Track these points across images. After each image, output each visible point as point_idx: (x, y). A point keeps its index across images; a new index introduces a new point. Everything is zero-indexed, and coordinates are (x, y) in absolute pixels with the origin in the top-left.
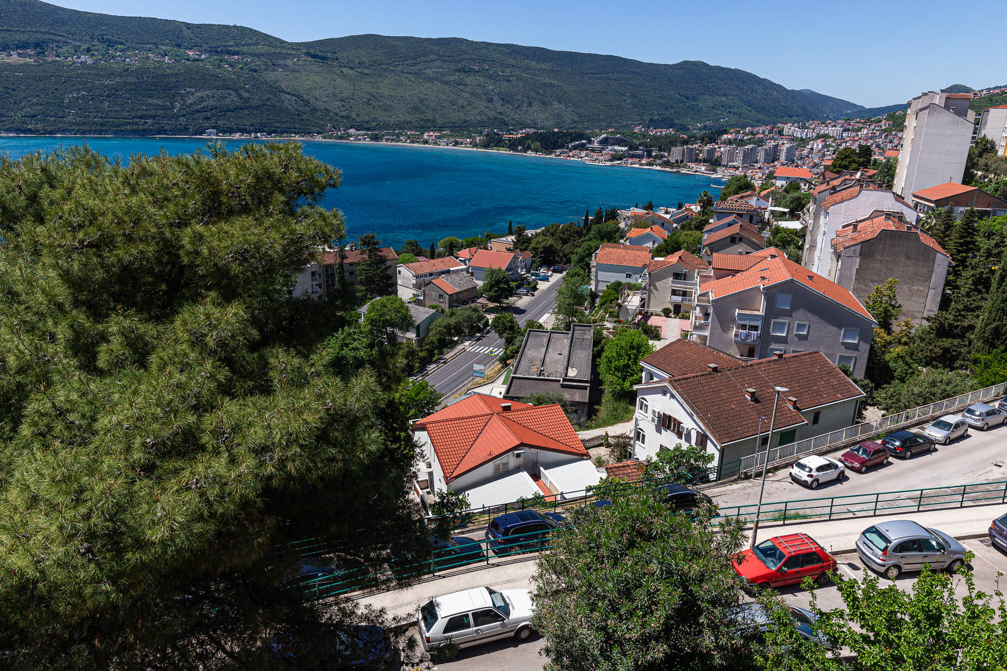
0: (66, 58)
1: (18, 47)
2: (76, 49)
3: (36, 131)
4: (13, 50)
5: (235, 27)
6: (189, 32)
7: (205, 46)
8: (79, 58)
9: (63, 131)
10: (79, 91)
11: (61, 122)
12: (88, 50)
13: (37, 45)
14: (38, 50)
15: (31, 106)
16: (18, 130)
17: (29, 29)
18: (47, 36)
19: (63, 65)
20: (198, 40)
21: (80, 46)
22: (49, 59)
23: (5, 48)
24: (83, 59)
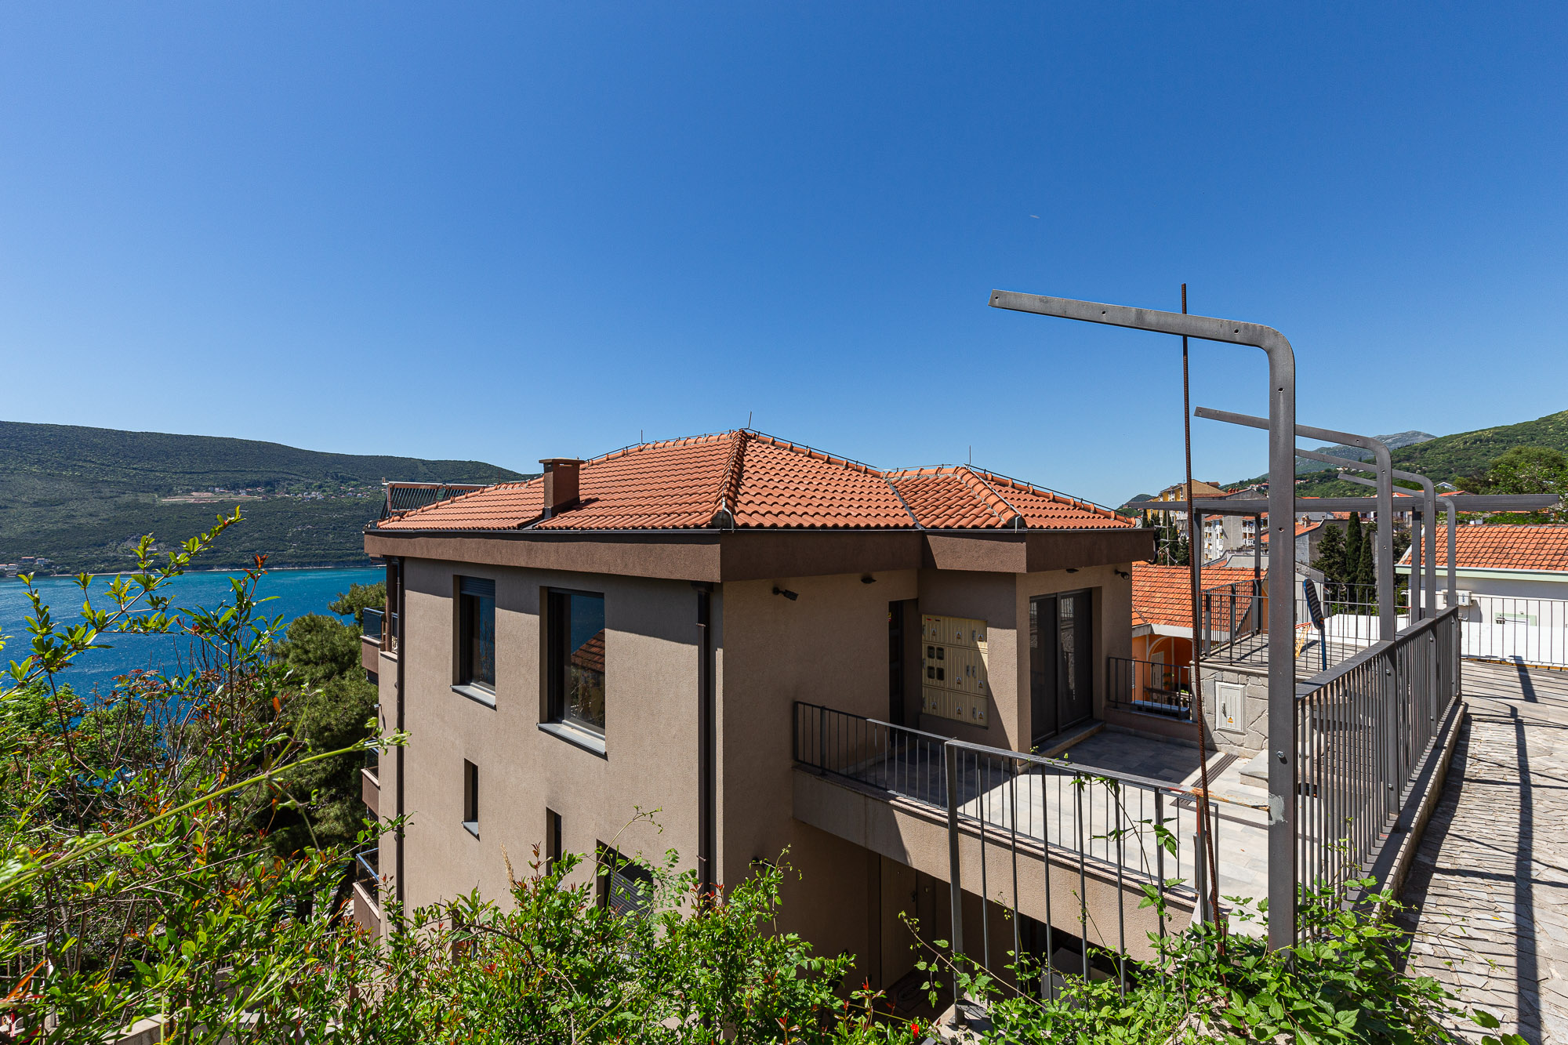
0: (296, 495)
1: (248, 486)
2: (308, 487)
4: (242, 488)
5: (470, 462)
8: (309, 494)
9: (281, 564)
10: (304, 525)
11: (280, 555)
12: (320, 487)
13: (267, 484)
14: (269, 488)
16: (233, 565)
17: (262, 469)
18: (280, 475)
19: (292, 501)
21: (312, 483)
22: (279, 496)
23: (235, 487)
24: (313, 494)
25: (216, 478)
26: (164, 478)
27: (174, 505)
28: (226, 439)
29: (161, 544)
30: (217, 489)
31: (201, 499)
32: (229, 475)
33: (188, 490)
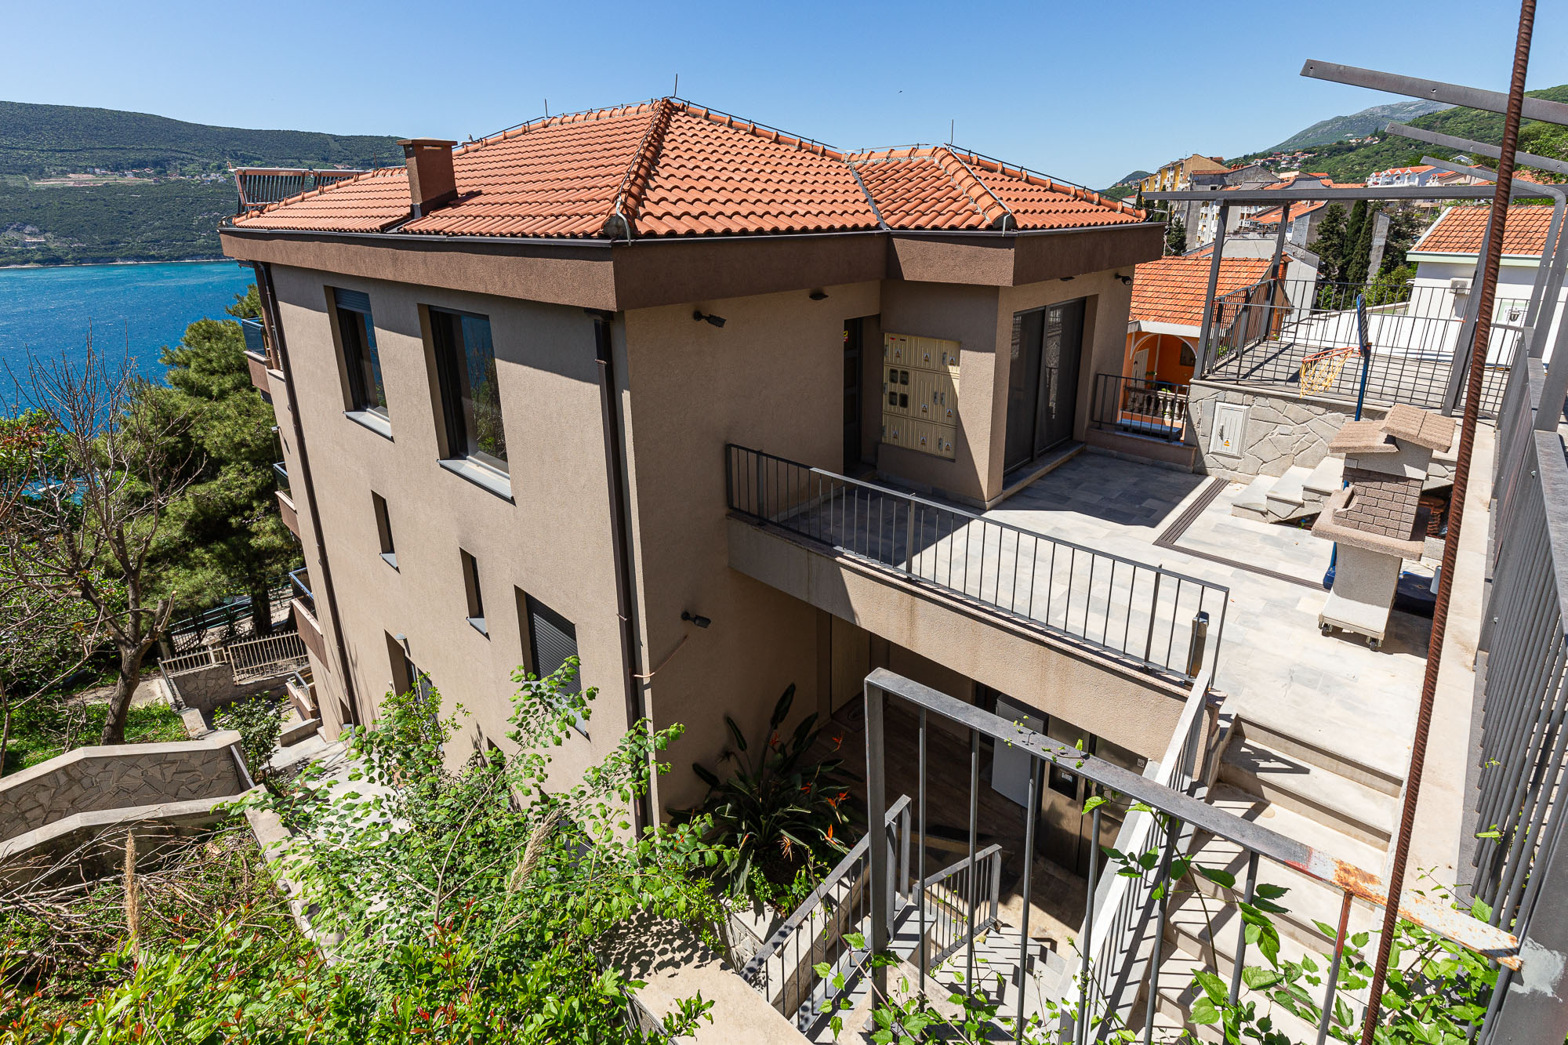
0: (193, 176)
1: (133, 166)
2: (205, 167)
3: (161, 257)
4: (128, 169)
5: (389, 138)
6: (337, 144)
7: (356, 159)
8: (208, 176)
9: (193, 256)
10: (210, 211)
11: (190, 246)
12: (219, 167)
13: (155, 164)
14: (159, 169)
15: (152, 231)
16: (138, 258)
17: (146, 146)
18: (169, 154)
19: (189, 184)
20: (347, 153)
21: (208, 163)
22: (173, 179)
23: (117, 168)
24: (213, 176)
25: (93, 157)
26: (29, 157)
27: (51, 190)
28: (93, 110)
29: (49, 235)
30: (97, 170)
31: (81, 182)
32: (106, 153)
33: (62, 171)
